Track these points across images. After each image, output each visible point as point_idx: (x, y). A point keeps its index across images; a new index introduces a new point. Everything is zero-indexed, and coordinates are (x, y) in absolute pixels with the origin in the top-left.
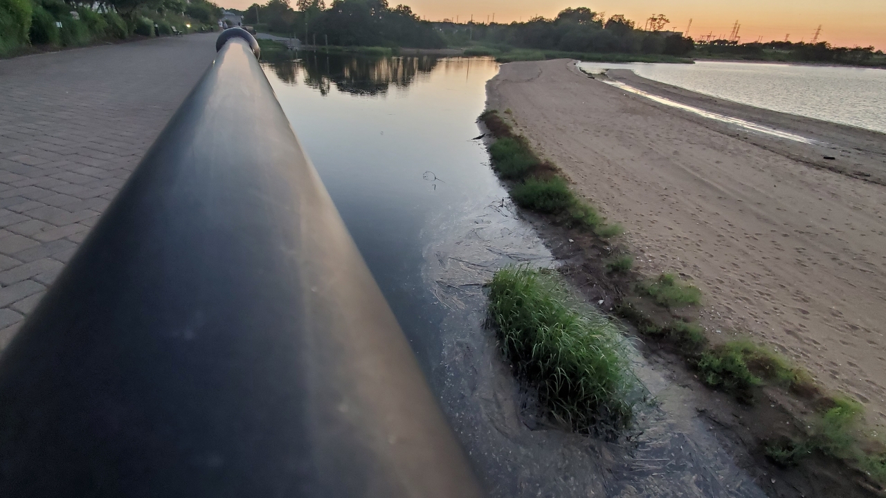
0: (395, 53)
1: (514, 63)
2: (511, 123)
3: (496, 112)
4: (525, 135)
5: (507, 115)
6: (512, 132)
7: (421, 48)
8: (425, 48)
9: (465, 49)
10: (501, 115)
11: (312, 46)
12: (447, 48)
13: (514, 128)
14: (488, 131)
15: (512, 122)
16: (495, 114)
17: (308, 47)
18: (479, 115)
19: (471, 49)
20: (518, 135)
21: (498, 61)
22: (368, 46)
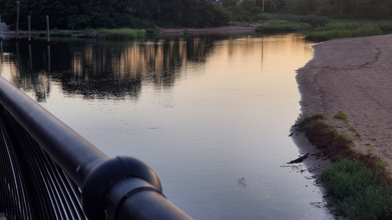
0: (150, 36)
1: (334, 41)
2: (349, 135)
3: (321, 117)
4: (376, 152)
5: (339, 122)
6: (353, 148)
7: (190, 26)
8: (196, 27)
9: (256, 25)
10: (329, 122)
11: (25, 32)
12: (228, 25)
13: (356, 143)
14: (313, 149)
15: (350, 133)
16: (320, 121)
17: (19, 33)
18: (294, 123)
19: (266, 24)
20: (365, 153)
21: (309, 39)
22: (111, 27)
